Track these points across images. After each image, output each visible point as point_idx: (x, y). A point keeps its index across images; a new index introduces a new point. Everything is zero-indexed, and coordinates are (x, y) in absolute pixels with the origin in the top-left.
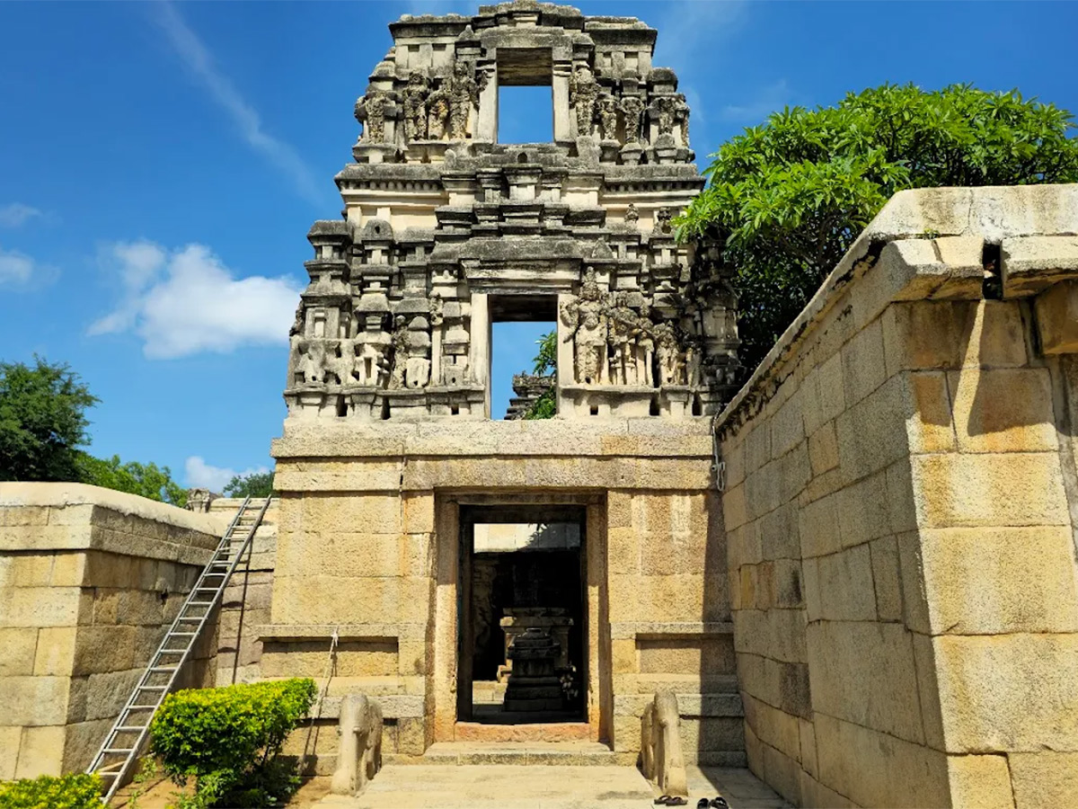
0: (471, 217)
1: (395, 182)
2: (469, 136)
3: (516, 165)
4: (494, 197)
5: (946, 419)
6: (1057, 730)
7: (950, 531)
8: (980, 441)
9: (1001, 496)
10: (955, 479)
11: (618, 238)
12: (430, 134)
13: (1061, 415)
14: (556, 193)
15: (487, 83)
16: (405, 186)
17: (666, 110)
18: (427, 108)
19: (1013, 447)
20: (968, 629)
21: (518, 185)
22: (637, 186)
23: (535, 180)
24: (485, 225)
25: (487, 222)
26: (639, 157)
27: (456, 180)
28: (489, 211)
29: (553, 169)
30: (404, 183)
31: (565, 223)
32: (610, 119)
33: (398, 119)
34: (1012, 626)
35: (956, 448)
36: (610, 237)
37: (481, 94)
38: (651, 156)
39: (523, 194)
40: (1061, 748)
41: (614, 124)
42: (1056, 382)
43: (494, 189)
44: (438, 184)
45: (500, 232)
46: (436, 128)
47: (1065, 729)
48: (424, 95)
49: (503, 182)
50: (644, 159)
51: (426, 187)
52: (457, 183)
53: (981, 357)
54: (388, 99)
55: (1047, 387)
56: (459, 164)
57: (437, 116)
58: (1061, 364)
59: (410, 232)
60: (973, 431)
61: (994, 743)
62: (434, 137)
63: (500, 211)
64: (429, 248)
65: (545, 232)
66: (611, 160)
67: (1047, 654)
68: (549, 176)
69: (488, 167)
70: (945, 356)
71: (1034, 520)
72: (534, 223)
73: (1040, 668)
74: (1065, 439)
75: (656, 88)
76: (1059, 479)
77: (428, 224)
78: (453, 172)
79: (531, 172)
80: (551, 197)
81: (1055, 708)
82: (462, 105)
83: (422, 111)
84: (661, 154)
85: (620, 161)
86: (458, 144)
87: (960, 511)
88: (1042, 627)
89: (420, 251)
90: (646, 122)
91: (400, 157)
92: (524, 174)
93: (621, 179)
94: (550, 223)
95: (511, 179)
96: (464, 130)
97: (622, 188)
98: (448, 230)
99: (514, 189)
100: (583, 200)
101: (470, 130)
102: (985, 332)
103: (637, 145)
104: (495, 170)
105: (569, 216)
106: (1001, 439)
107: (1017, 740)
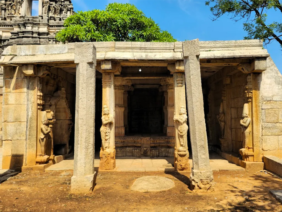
0: (17, 33)
1: (3, 25)
2: (20, 14)
3: (27, 22)
4: (23, 29)
5: (9, 87)
6: (20, 137)
7: (7, 106)
8: (14, 91)
9: (16, 100)
10: (9, 97)
11: (51, 38)
12: (12, 13)
13: (28, 86)
14: (37, 28)
15: (23, 1)
16: (5, 26)
17: (65, 8)
18: (11, 7)
19: (19, 92)
20: (8, 121)
21: (28, 26)
22: (57, 26)
23: (31, 25)
24: (20, 36)
25: (21, 35)
26: (59, 19)
27: (15, 25)
28: (21, 32)
29: (36, 23)
30: (5, 25)
31: (38, 35)
32: (52, 10)
33: (5, 10)
34: (15, 121)
35: (10, 92)
36: (49, 38)
37: (22, 4)
38: (62, 19)
39: (29, 28)
40: (20, 139)
41: (53, 11)
42: (28, 81)
43: (23, 27)
44: (11, 26)
45: (23, 37)
46: (13, 12)
47: (21, 136)
48: (10, 4)
49: (24, 25)
50: (60, 20)
51: (9, 26)
52: (15, 26)
53: (17, 76)
54: (3, 5)
55: (26, 82)
56: (16, 21)
57: (13, 9)
58: (29, 78)
59: (5, 37)
60: (13, 90)
61: (10, 139)
62: (12, 14)
63: (23, 32)
64: (8, 40)
65: (32, 37)
66: (53, 20)
67: (20, 125)
68: (34, 24)
69: (22, 22)
70: (10, 76)
71: (21, 104)
72: (31, 35)
73: (18, 127)
74: (28, 90)
75: (65, 2)
76: (26, 97)
77: (9, 35)
78: (14, 23)
79: (30, 23)
80: (35, 29)
81: (20, 133)
82: (18, 7)
83: (10, 8)
84: (64, 18)
85: (55, 20)
86: (16, 16)
87: (10, 102)
88: (20, 121)
89: (7, 41)
90: (61, 11)
91: (5, 19)
92: (29, 24)
93: (54, 25)
94: (35, 35)
95: (26, 25)
96: (18, 13)
97: (54, 27)
98: (13, 37)
99: (27, 27)
100: (44, 29)
101: (20, 13)
102: (18, 72)
103: (59, 16)
104: (23, 23)
105: (39, 34)
106: (18, 91)
107: (13, 138)
